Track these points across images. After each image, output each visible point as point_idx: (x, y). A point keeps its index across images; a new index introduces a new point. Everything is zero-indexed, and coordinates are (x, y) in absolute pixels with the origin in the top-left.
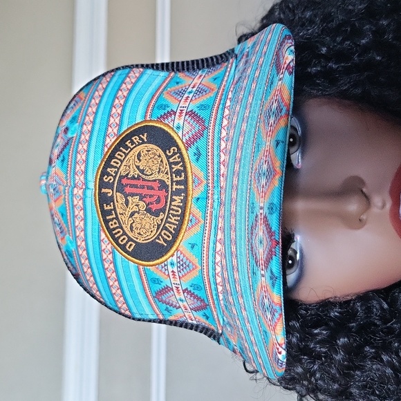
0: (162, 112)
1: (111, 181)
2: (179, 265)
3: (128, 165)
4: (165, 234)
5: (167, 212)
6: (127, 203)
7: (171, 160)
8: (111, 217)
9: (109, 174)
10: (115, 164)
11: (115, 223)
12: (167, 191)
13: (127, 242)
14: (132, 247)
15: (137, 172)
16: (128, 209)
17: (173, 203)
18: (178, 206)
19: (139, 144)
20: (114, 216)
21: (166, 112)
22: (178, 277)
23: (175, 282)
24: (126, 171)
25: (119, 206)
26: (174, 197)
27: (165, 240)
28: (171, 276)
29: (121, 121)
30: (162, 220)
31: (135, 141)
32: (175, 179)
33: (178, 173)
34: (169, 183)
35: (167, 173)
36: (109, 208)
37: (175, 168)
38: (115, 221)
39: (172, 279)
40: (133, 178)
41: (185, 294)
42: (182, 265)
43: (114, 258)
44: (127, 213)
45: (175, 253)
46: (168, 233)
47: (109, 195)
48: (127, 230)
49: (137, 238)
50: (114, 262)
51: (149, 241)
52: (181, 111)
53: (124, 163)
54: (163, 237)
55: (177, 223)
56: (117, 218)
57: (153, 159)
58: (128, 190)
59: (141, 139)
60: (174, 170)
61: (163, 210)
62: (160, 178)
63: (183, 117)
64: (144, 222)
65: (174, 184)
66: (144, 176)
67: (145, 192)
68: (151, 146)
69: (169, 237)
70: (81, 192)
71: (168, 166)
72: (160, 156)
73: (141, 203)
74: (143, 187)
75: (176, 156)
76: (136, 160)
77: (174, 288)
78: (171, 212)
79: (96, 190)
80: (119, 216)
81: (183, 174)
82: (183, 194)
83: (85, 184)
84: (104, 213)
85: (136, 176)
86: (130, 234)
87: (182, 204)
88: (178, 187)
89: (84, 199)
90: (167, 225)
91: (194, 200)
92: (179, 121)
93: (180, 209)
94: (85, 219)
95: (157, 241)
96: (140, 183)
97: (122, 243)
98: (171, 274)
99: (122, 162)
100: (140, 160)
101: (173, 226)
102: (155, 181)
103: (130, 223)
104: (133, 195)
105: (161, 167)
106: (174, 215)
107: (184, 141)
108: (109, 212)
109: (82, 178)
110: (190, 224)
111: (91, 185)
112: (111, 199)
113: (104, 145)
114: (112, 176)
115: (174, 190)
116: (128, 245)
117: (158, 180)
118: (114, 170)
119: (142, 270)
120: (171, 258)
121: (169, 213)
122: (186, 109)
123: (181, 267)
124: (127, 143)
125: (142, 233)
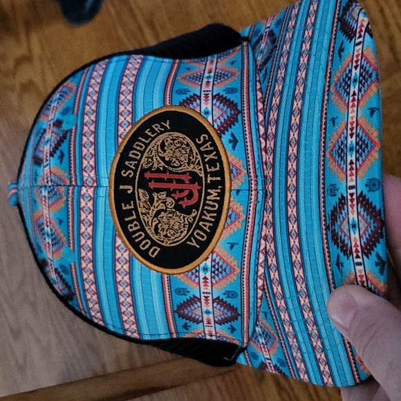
0: (184, 97)
1: (131, 176)
2: (213, 269)
3: (151, 156)
4: (198, 234)
5: (200, 209)
6: (151, 200)
7: (202, 149)
8: (130, 218)
9: (127, 168)
10: (134, 156)
11: (136, 225)
12: (200, 184)
13: (150, 247)
14: (156, 253)
15: (163, 164)
16: (152, 208)
17: (208, 198)
18: (214, 201)
19: (162, 132)
20: (135, 217)
21: (188, 96)
22: (210, 284)
23: (205, 291)
24: (148, 163)
25: (141, 204)
26: (209, 191)
27: (198, 241)
28: (202, 284)
29: (134, 108)
30: (194, 218)
31: (156, 129)
32: (209, 170)
33: (212, 163)
34: (202, 175)
35: (199, 164)
36: (128, 207)
37: (208, 157)
38: (135, 222)
39: (202, 288)
40: (158, 171)
41: (215, 304)
42: (218, 270)
43: (131, 267)
44: (150, 212)
45: (210, 257)
46: (202, 233)
47: (129, 192)
48: (151, 232)
49: (163, 242)
50: (130, 273)
51: (177, 244)
52: (206, 95)
53: (146, 154)
54: (195, 238)
55: (213, 220)
56: (138, 219)
57: (180, 149)
58: (152, 185)
59: (162, 126)
60: (206, 160)
61: (196, 206)
62: (190, 169)
63: (210, 101)
64: (172, 222)
65: (209, 175)
66: (171, 169)
67: (173, 186)
68: (176, 134)
69: (203, 237)
70: (91, 191)
71: (199, 156)
72: (188, 145)
73: (169, 200)
74: (170, 181)
75: (208, 144)
76: (160, 150)
77: (203, 299)
78: (206, 207)
79: (110, 187)
80: (141, 217)
81: (218, 164)
82: (219, 187)
83: (97, 180)
84: (122, 215)
85: (161, 169)
86: (155, 238)
87: (218, 198)
88: (214, 179)
89: (94, 199)
90: (201, 223)
91: (234, 193)
92: (206, 106)
93: (216, 204)
94: (94, 224)
95: (188, 243)
96: (166, 176)
97: (143, 249)
98: (202, 281)
99: (142, 153)
100: (165, 151)
101: (208, 224)
102: (185, 173)
103: (154, 224)
104: (158, 190)
105: (191, 158)
106: (209, 212)
107: (216, 127)
108: (129, 213)
109: (92, 174)
110: (229, 220)
111: (105, 182)
112: (132, 197)
113: (117, 136)
114: (132, 169)
115: (209, 182)
116: (151, 250)
117: (189, 171)
118: (134, 163)
119: (166, 279)
120: (204, 262)
121: (203, 209)
122: (210, 93)
123: (216, 272)
124: (147, 132)
125: (169, 235)
